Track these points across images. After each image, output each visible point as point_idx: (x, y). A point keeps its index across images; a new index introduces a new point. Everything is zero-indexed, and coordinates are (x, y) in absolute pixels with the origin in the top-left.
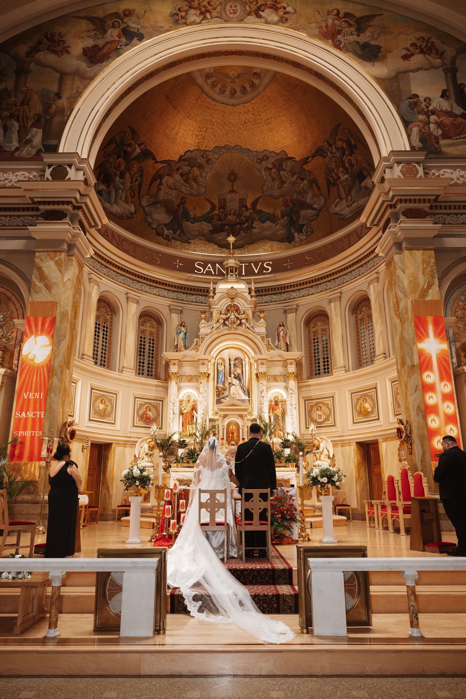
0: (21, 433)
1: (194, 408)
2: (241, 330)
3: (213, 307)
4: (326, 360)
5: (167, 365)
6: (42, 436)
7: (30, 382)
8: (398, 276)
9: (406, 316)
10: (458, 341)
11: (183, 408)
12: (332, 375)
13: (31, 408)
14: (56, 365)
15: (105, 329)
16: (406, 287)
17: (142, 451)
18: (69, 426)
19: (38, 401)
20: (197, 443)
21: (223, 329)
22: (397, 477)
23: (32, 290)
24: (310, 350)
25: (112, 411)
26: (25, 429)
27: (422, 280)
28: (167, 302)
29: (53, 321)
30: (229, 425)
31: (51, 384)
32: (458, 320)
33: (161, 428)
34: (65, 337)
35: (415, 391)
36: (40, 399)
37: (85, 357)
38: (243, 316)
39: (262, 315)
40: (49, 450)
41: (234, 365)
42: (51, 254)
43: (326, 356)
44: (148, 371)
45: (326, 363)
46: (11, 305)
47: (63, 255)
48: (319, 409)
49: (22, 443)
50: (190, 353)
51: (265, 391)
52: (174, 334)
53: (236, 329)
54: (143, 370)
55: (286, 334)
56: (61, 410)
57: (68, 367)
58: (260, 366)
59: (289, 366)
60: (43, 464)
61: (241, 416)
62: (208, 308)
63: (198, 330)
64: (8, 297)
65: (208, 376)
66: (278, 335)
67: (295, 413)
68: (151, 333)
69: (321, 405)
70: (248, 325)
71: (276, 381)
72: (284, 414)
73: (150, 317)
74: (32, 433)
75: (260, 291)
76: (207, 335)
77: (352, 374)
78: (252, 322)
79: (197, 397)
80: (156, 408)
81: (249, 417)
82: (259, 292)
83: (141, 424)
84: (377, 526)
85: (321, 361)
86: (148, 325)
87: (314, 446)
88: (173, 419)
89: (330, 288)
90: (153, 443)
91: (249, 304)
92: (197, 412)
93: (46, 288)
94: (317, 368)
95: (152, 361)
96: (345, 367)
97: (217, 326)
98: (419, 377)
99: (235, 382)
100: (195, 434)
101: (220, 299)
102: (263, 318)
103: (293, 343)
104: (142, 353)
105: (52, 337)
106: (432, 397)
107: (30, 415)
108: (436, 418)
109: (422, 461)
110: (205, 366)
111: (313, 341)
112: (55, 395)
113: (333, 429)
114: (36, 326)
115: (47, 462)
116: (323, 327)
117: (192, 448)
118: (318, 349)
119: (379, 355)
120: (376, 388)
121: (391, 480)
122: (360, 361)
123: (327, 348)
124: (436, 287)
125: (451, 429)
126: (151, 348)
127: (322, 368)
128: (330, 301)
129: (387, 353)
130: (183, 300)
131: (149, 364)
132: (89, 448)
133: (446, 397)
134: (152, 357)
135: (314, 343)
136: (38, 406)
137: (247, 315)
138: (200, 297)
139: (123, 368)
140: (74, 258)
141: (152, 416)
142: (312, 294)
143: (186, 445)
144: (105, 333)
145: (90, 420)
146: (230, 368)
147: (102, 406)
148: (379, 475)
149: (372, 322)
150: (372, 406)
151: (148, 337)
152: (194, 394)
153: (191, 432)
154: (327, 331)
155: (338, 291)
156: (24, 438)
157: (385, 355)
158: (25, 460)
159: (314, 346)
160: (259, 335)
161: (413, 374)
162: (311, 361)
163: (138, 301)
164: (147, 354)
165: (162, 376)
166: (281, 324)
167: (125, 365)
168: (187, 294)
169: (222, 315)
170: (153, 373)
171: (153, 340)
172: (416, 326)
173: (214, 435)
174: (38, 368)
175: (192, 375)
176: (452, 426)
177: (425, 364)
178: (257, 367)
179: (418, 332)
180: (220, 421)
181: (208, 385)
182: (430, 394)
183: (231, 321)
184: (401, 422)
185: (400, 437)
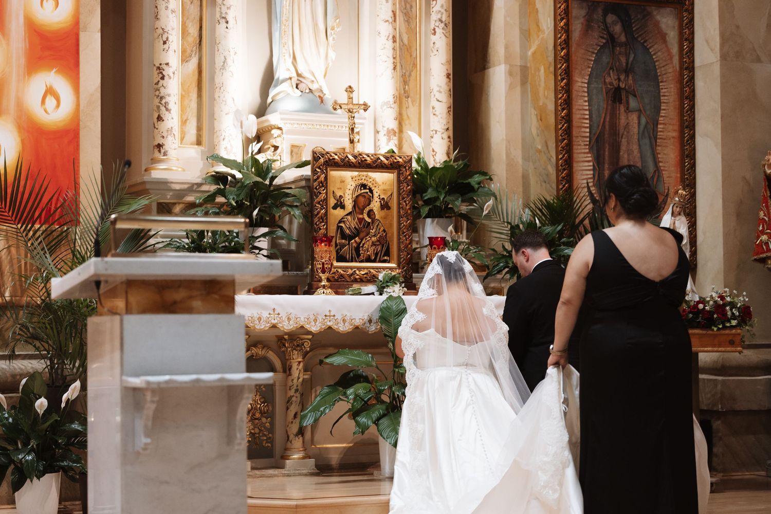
125: (50, 91)
176: (54, 79)
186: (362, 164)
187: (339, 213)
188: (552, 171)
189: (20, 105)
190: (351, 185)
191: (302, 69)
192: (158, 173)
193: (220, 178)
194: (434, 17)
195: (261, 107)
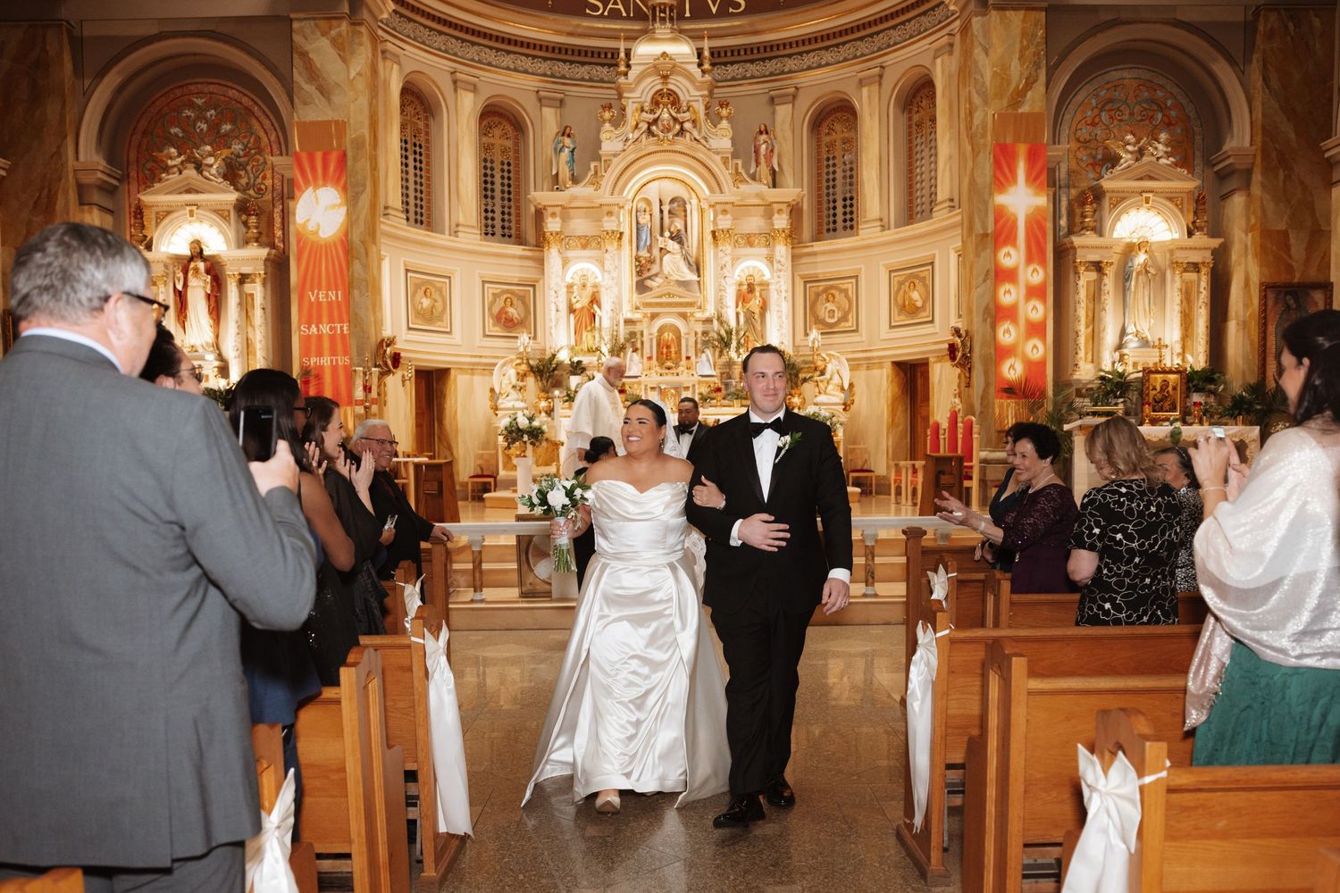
0: (313, 360)
1: (595, 300)
3: (625, 95)
5: (540, 216)
6: (351, 365)
7: (317, 270)
8: (976, 62)
9: (982, 141)
10: (1074, 187)
11: (574, 300)
12: (859, 234)
13: (325, 319)
14: (356, 239)
15: (418, 149)
16: (988, 83)
17: (505, 381)
18: (388, 345)
19: (335, 305)
21: (648, 144)
22: (945, 424)
23: (296, 100)
24: (819, 184)
25: (444, 310)
26: (320, 354)
27: (1016, 71)
28: (531, 83)
29: (343, 156)
30: (661, 330)
31: (353, 274)
32: (1079, 145)
33: (535, 338)
34: (364, 186)
35: (984, 281)
36: (338, 303)
38: (687, 115)
39: (724, 112)
40: (367, 389)
41: (670, 212)
42: (322, 23)
44: (503, 228)
46: (254, 122)
47: (344, 26)
48: (832, 299)
49: (319, 377)
50: (582, 192)
51: (729, 265)
52: (550, 151)
54: (493, 227)
55: (772, 151)
56: (372, 319)
57: (374, 242)
58: (720, 216)
59: (776, 216)
60: (360, 410)
61: (684, 316)
63: (598, 144)
64: (246, 108)
65: (620, 238)
66: (757, 152)
67: (786, 306)
69: (835, 291)
70: (695, 133)
71: (751, 244)
72: (763, 308)
73: (501, 115)
74: (332, 361)
76: (615, 156)
77: (894, 234)
81: (699, 315)
86: (497, 132)
87: (816, 369)
88: (558, 320)
89: (862, 55)
91: (698, 89)
92: (600, 308)
93: (322, 93)
95: (510, 208)
96: (881, 220)
97: (636, 137)
98: (992, 256)
99: (673, 246)
100: (598, 349)
101: (641, 77)
102: (727, 118)
105: (345, 189)
106: (1009, 292)
107: (325, 329)
108: (1012, 328)
109: (983, 398)
110: (614, 218)
112: (361, 293)
113: (854, 338)
114: (313, 169)
115: (366, 408)
118: (835, 180)
119: (941, 202)
120: (932, 264)
121: (935, 427)
122: (911, 209)
124: (1040, 87)
125: (1035, 347)
128: (861, 83)
129: (956, 201)
130: (563, 77)
131: (503, 213)
132: (413, 379)
133: (1035, 292)
134: (510, 200)
136: (336, 313)
137: (695, 112)
138: (599, 68)
139: (457, 226)
140: (363, 29)
141: (517, 315)
142: (827, 65)
143: (584, 369)
146: (662, 219)
147: (426, 303)
148: (926, 416)
149: (935, 132)
150: (924, 296)
153: (591, 345)
154: (853, 145)
155: (879, 61)
156: (321, 368)
157: (953, 204)
160: (718, 153)
161: (984, 249)
162: (819, 204)
163: (475, 86)
164: (498, 194)
165: (532, 238)
166: (763, 128)
167: (461, 220)
168: (572, 63)
170: (513, 232)
172: (997, 164)
173: (635, 350)
174: (328, 246)
175: (590, 234)
176: (1037, 342)
177: (1002, 233)
178: (715, 219)
179: (998, 174)
180: (645, 325)
181: (620, 256)
182: (1007, 286)
183: (663, 125)
184: (957, 332)
185: (953, 358)
187: (1154, 392)
188: (1256, 368)
189: (1024, 353)
190: (1160, 380)
191: (1139, 328)
192: (1076, 376)
193: (1102, 378)
194: (1201, 301)
195: (1120, 347)
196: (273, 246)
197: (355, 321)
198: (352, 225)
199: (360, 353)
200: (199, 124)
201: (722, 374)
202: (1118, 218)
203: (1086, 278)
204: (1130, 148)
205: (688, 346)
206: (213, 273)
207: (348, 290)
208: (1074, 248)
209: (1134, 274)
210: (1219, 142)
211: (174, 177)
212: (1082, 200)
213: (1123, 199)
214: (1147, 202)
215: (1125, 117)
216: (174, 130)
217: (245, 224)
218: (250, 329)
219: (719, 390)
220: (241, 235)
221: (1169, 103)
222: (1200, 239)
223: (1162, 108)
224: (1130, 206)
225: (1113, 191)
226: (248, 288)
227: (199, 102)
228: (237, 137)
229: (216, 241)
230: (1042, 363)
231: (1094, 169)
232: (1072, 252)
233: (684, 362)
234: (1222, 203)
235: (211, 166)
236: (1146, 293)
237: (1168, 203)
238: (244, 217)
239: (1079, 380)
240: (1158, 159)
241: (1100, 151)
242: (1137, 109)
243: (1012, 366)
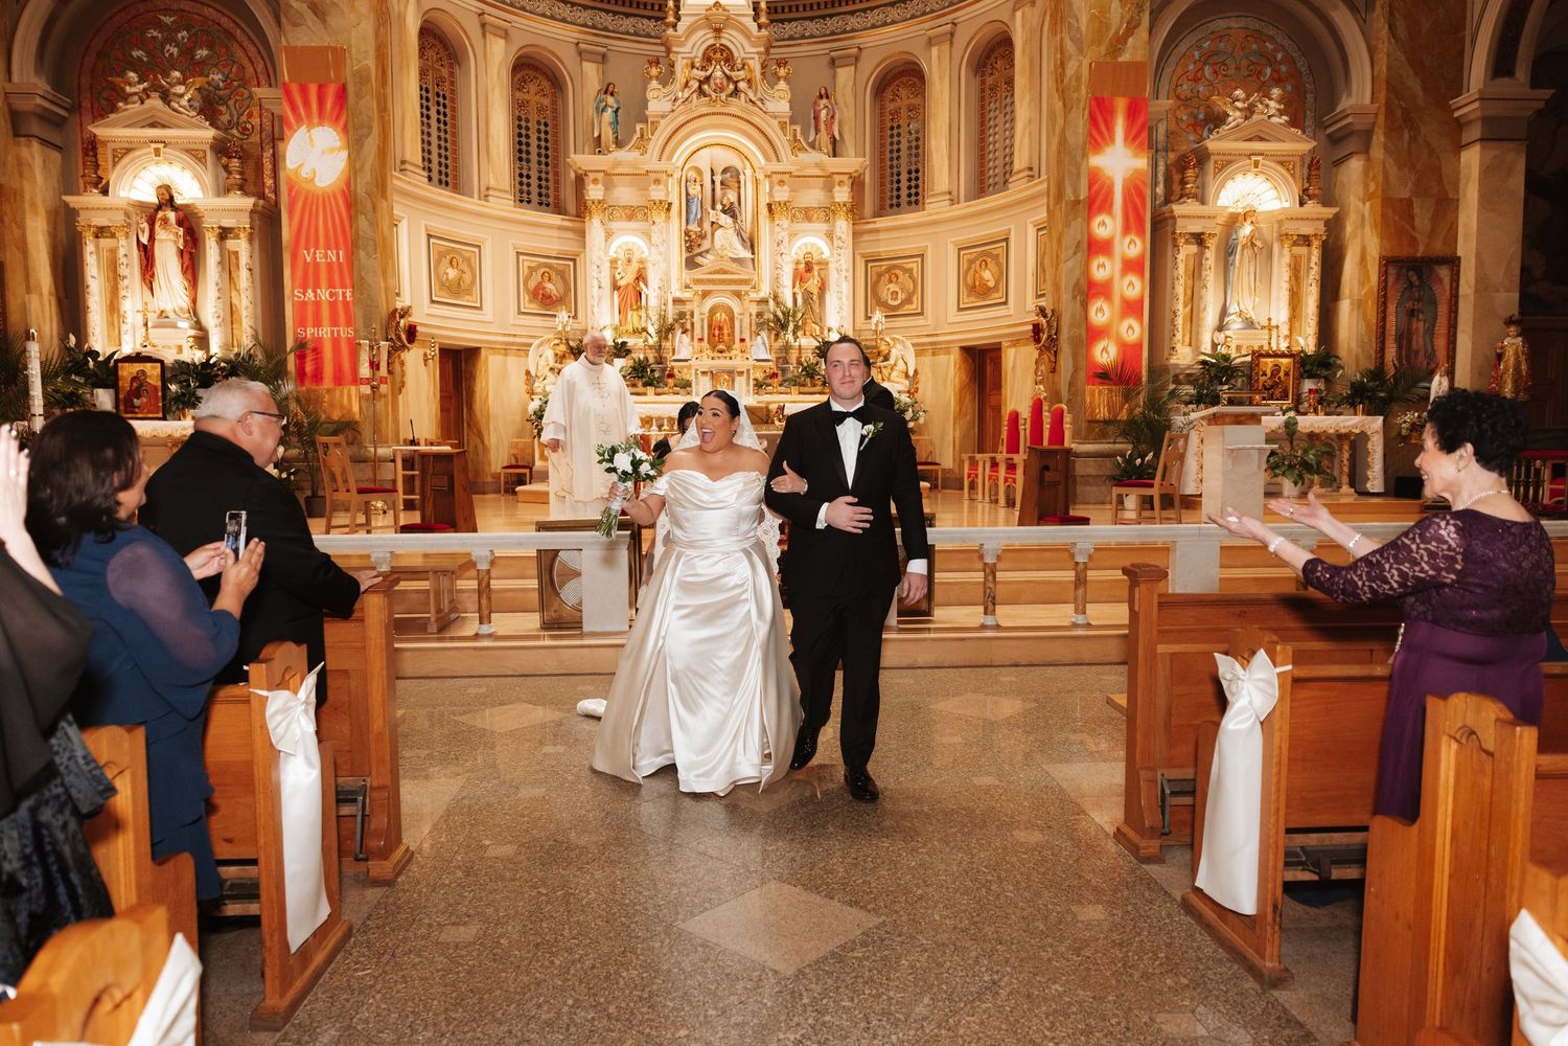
0: (310, 331)
1: (641, 277)
2: (737, 106)
3: (674, 49)
4: (913, 175)
5: (580, 181)
6: (355, 338)
8: (1070, 5)
9: (1075, 95)
10: (1173, 150)
11: (618, 277)
12: (924, 210)
13: (324, 282)
14: (361, 190)
15: (441, 100)
16: (1084, 29)
17: (542, 363)
18: (402, 317)
19: (336, 267)
20: (651, 347)
21: (699, 105)
22: (1025, 413)
23: (284, 19)
24: (882, 153)
25: (473, 282)
26: (318, 324)
27: (1117, 14)
28: (570, 33)
29: (342, 93)
30: (713, 311)
31: (357, 230)
32: (1179, 103)
33: (575, 317)
34: (370, 128)
35: (1075, 253)
36: (340, 264)
37: (408, 166)
38: (742, 74)
39: (782, 72)
40: (375, 366)
41: (722, 183)
43: (913, 168)
44: (540, 195)
45: (913, 183)
46: (236, 46)
48: (894, 279)
49: (317, 351)
50: (625, 156)
51: (786, 241)
52: (591, 111)
53: (725, 103)
54: (529, 193)
55: (833, 117)
56: (383, 285)
57: (384, 196)
58: (777, 187)
59: (837, 188)
60: (366, 390)
61: (738, 295)
62: (663, 49)
63: (644, 103)
64: (226, 31)
65: (668, 210)
66: (816, 118)
67: (846, 287)
68: (541, 110)
69: (897, 272)
70: (751, 95)
71: (809, 220)
72: (822, 289)
73: (537, 69)
74: (332, 332)
75: (779, 10)
76: (663, 117)
77: (962, 209)
78: (761, 86)
79: (647, 253)
80: (562, 275)
81: (753, 295)
82: (776, 12)
83: (534, 308)
84: (980, 497)
85: (904, 177)
86: (533, 87)
87: (879, 354)
88: (600, 298)
89: (932, 11)
90: (563, 348)
91: (754, 45)
92: (646, 285)
93: (315, 13)
94: (895, 193)
95: (547, 173)
96: (950, 193)
97: (686, 96)
98: (1085, 224)
99: (725, 220)
100: (645, 330)
101: (691, 31)
102: (785, 79)
103: (847, 136)
104: (524, 156)
105: (345, 129)
106: (1103, 266)
107: (324, 295)
108: (1105, 307)
109: (1071, 384)
110: (661, 187)
111: (889, 132)
112: (367, 254)
113: (919, 321)
114: (306, 103)
115: (373, 387)
116: (912, 101)
117: (642, 357)
118: (898, 150)
119: (1018, 172)
120: (1006, 240)
121: (1015, 417)
122: (982, 181)
123: (918, 148)
124: (1142, 33)
125: (1130, 327)
126: (543, 144)
127: (904, 192)
128: (930, 42)
129: (1036, 169)
130: (606, 29)
131: (540, 179)
132: (437, 358)
133: (1131, 266)
134: (547, 164)
135: (892, 136)
136: (337, 277)
137: (751, 71)
138: (645, 21)
139: (488, 189)
141: (555, 292)
142: (893, 22)
143: (629, 352)
144: (441, 109)
145: (433, 302)
146: (713, 190)
147: (452, 273)
148: (998, 409)
149: (1013, 95)
150: (996, 276)
151: (534, 117)
152: (639, 247)
153: (637, 325)
154: (918, 112)
155: (951, 17)
156: (319, 340)
157: (1032, 172)
158: (328, 382)
159: (892, 144)
160: (775, 117)
161: (1076, 218)
162: (882, 176)
163: (506, 31)
164: (534, 157)
165: (571, 207)
166: (823, 92)
167: (492, 183)
168: (615, 13)
169: (695, 71)
170: (551, 200)
171: (546, 125)
172: (1093, 120)
173: (685, 332)
174: (325, 198)
175: (635, 204)
176: (1132, 322)
177: (1098, 200)
178: (771, 190)
179: (1094, 132)
180: (696, 303)
181: (668, 228)
182: (1101, 259)
183: (716, 84)
184: (1042, 311)
185: (1037, 340)
186: (1276, 355)
187: (1264, 378)
188: (1373, 353)
189: (1118, 334)
190: (1270, 365)
191: (1242, 307)
192: (1173, 361)
193: (1204, 363)
194: (1311, 277)
195: (1220, 328)
196: (261, 196)
197: (360, 285)
198: (355, 175)
199: (367, 324)
200: (168, 47)
201: (778, 358)
202: (1222, 186)
203: (1187, 250)
204: (1239, 105)
205: (743, 326)
206: (187, 225)
207: (352, 251)
208: (1174, 218)
209: (1239, 248)
210: (1332, 103)
211: (135, 107)
212: (1182, 165)
213: (1230, 163)
214: (1256, 166)
215: (1232, 72)
216: (136, 53)
217: (226, 167)
218: (234, 293)
219: (774, 375)
220: (221, 181)
221: (1279, 56)
222: (1312, 207)
223: (1272, 62)
224: (1236, 172)
225: (1219, 154)
226: (231, 244)
227: (168, 20)
228: (216, 65)
229: (190, 187)
230: (1139, 346)
231: (1195, 131)
232: (1170, 222)
233: (737, 344)
234: (1335, 169)
235: (182, 96)
236: (1252, 268)
237: (1280, 168)
238: (224, 160)
239: (1176, 365)
240: (1269, 117)
241: (1202, 109)
242: (1245, 63)
243: (1105, 349)
